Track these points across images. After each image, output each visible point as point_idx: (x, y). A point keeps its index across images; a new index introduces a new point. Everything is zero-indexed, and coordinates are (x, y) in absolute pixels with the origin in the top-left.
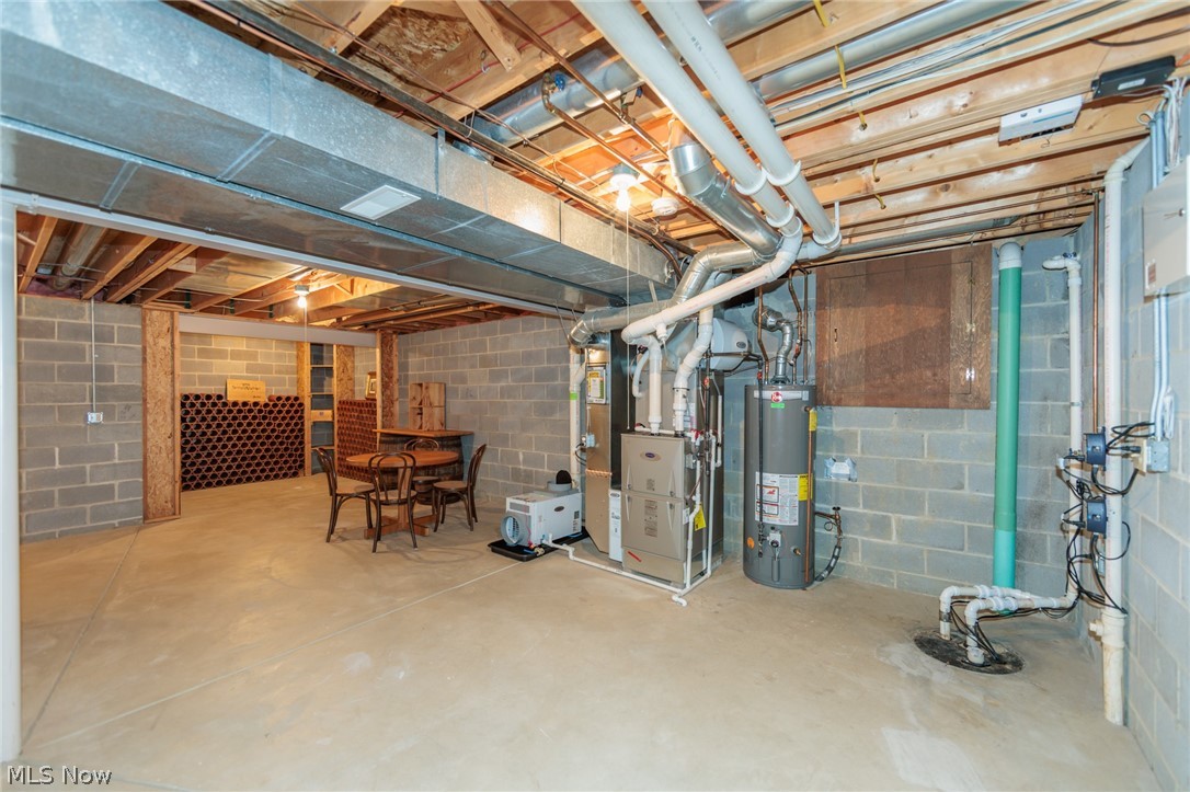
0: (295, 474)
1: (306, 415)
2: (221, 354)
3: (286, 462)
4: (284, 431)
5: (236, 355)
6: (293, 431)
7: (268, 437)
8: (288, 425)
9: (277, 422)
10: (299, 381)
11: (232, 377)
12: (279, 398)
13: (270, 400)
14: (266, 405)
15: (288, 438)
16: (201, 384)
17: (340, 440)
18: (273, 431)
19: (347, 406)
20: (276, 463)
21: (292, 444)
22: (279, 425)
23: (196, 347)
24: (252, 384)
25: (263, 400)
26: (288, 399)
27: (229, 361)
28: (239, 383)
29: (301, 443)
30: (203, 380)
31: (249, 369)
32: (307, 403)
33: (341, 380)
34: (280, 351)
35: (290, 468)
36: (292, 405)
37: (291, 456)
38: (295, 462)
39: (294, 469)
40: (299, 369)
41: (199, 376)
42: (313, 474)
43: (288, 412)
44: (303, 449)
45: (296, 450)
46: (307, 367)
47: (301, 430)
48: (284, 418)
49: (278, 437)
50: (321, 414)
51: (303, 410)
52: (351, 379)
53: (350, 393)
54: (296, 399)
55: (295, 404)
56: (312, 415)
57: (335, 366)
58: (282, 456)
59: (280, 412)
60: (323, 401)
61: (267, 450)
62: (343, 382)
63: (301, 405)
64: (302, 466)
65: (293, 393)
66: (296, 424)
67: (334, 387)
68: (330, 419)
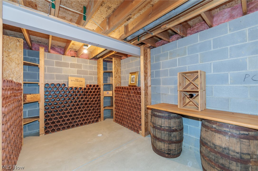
0: (97, 121)
1: (101, 93)
2: (66, 65)
3: (93, 115)
4: (92, 101)
5: (73, 66)
6: (96, 101)
7: (86, 104)
8: (94, 98)
9: (90, 97)
10: (98, 79)
11: (71, 76)
12: (90, 86)
13: (87, 87)
14: (85, 89)
15: (94, 104)
16: (57, 79)
17: (116, 106)
18: (88, 101)
19: (119, 89)
20: (89, 116)
21: (96, 106)
22: (90, 98)
23: (55, 61)
24: (79, 79)
25: (84, 86)
26: (94, 86)
27: (70, 68)
28: (74, 78)
29: (100, 106)
30: (58, 77)
31: (78, 72)
32: (102, 88)
33: (116, 77)
34: (90, 65)
35: (95, 118)
36: (96, 89)
37: (95, 112)
38: (97, 115)
39: (97, 118)
40: (98, 73)
41: (56, 75)
42: (104, 119)
43: (94, 92)
44: (100, 109)
45: (98, 109)
46: (102, 71)
47: (99, 100)
48: (92, 95)
49: (90, 104)
50: (108, 93)
51: (100, 91)
52: (119, 77)
53: (119, 83)
54: (97, 86)
55: (97, 88)
56: (104, 94)
57: (113, 71)
58: (91, 113)
59: (91, 92)
60: (108, 87)
61: (86, 110)
62: (117, 78)
63: (99, 89)
64: (100, 117)
65: (96, 84)
66: (97, 98)
67: (113, 81)
68: (111, 96)
